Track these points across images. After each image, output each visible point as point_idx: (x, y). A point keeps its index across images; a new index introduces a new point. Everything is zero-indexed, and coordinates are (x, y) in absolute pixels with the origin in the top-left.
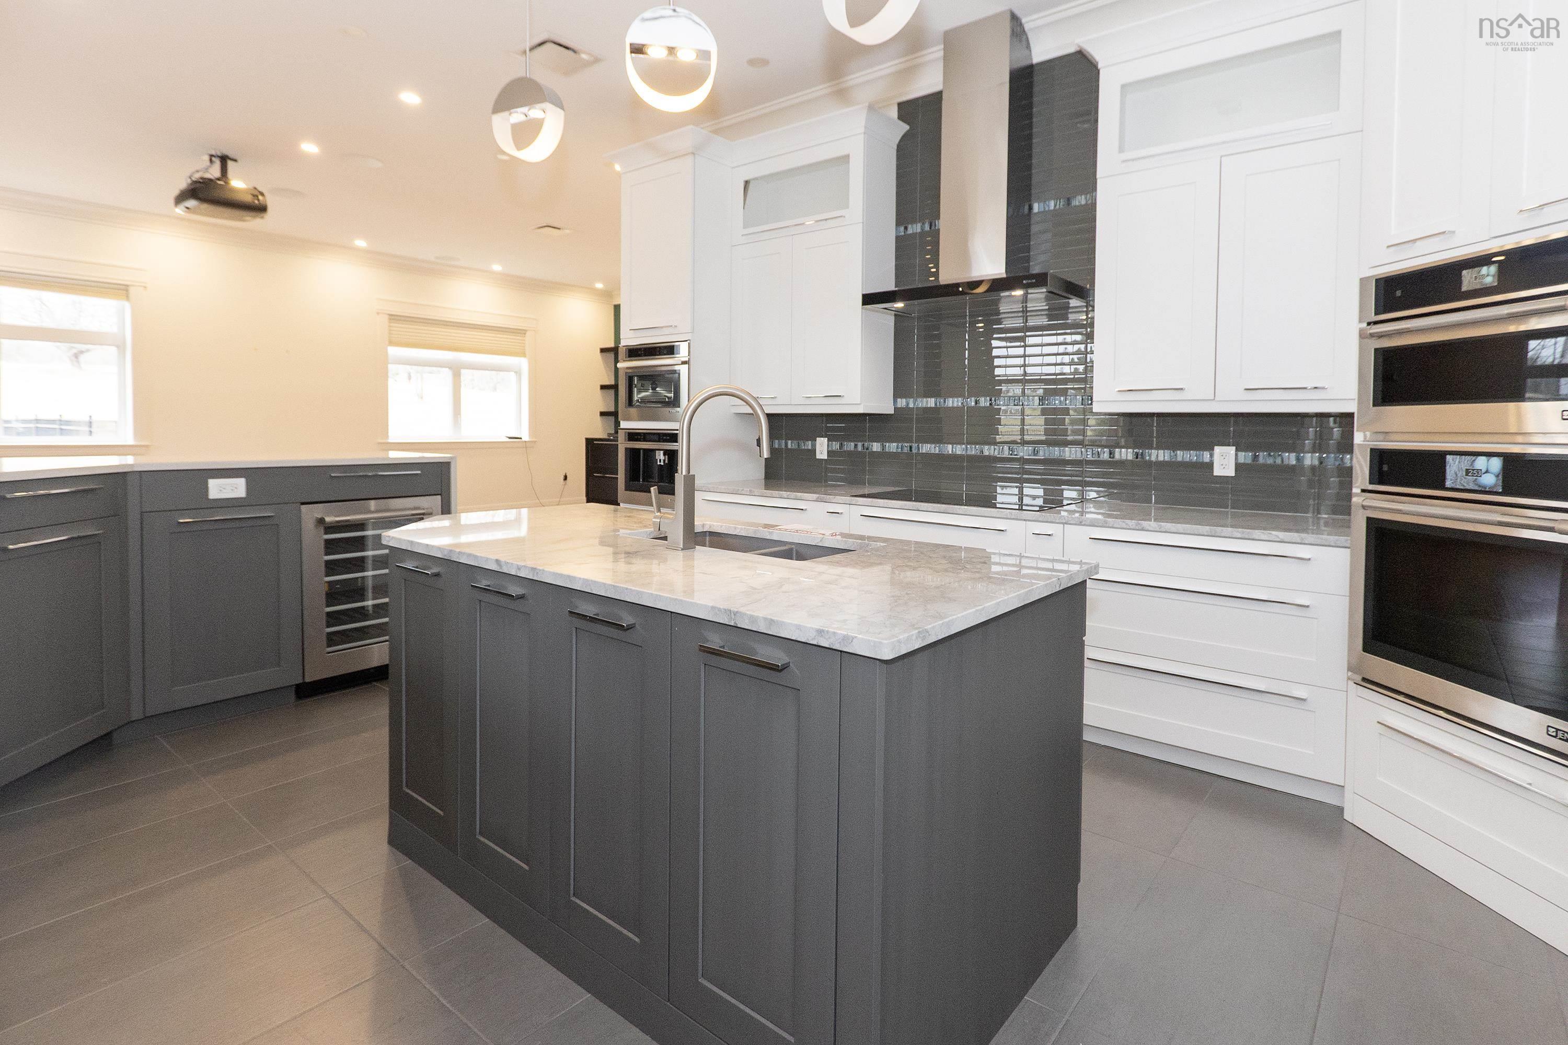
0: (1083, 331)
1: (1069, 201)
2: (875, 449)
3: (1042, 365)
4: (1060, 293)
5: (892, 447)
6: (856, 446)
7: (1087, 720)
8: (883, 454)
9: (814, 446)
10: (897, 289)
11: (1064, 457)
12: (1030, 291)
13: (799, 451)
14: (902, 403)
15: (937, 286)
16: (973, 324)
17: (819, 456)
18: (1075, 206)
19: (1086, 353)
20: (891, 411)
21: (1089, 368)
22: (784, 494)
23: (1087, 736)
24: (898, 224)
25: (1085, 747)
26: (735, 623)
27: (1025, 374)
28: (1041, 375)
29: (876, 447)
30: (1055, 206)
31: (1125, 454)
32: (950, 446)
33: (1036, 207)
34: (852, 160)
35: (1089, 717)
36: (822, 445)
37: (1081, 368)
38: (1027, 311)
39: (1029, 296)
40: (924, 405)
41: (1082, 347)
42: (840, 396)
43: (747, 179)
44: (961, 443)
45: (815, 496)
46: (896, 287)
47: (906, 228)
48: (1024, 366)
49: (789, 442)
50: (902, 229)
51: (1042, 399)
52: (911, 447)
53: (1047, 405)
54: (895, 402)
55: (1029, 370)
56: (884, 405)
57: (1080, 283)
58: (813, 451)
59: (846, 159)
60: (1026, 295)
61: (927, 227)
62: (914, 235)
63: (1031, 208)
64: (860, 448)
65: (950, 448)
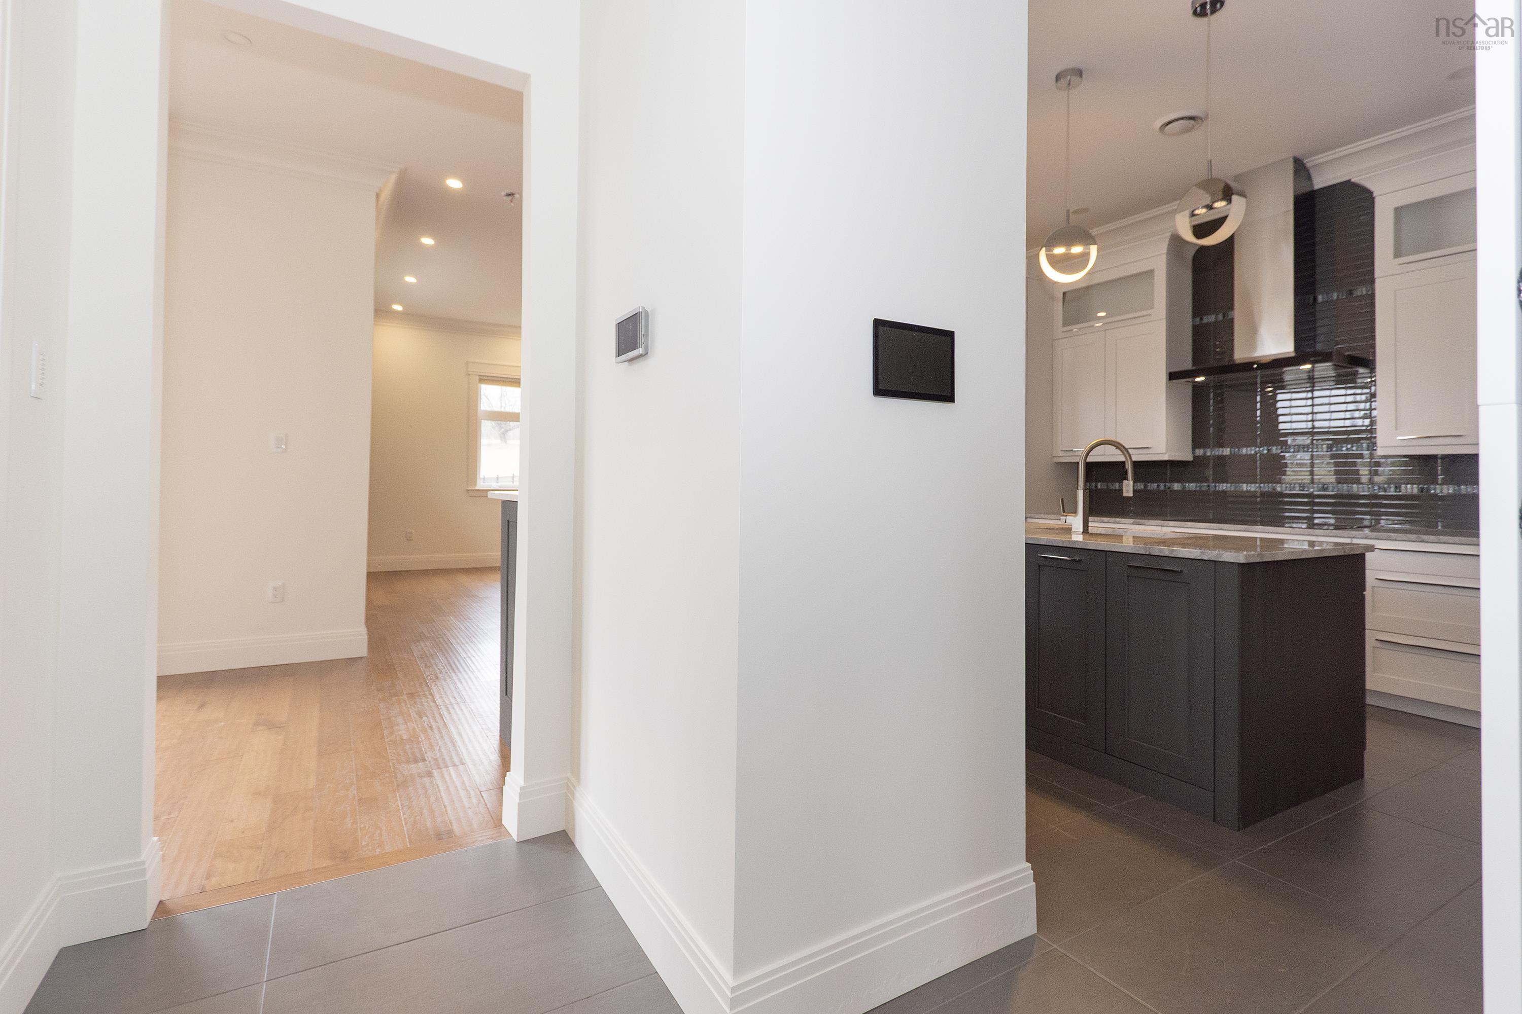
0: (1367, 391)
1: (1350, 293)
2: (1176, 488)
3: (1330, 420)
4: (1345, 365)
5: (1192, 486)
6: (1158, 486)
7: (1369, 685)
8: (1184, 492)
9: (1121, 487)
10: (1194, 368)
11: (1352, 491)
12: (1316, 365)
13: (1108, 491)
14: (1199, 452)
15: (1231, 365)
16: (1263, 389)
17: (1125, 494)
18: (1357, 296)
19: (1371, 409)
20: (1190, 458)
21: (1373, 422)
22: (1105, 519)
23: (1369, 700)
24: (1195, 315)
25: (1368, 709)
26: (1150, 553)
27: (1313, 427)
28: (1330, 427)
29: (1177, 486)
30: (1338, 297)
31: (1412, 489)
32: (1245, 485)
33: (1320, 298)
34: (1156, 274)
35: (1370, 684)
36: (1128, 485)
37: (1367, 422)
38: (1314, 379)
39: (1316, 369)
40: (1220, 453)
41: (1368, 404)
42: (1148, 448)
43: (1064, 291)
44: (1255, 483)
45: (1131, 521)
46: (1193, 366)
47: (1201, 319)
48: (1313, 421)
49: (1099, 484)
50: (1198, 319)
51: (1330, 448)
52: (1208, 486)
53: (1336, 451)
54: (1193, 452)
55: (1317, 424)
56: (1185, 454)
57: (1364, 356)
58: (1121, 491)
59: (1151, 272)
60: (1313, 367)
61: (1220, 317)
62: (1208, 324)
63: (1315, 299)
64: (1162, 488)
65: (1244, 487)
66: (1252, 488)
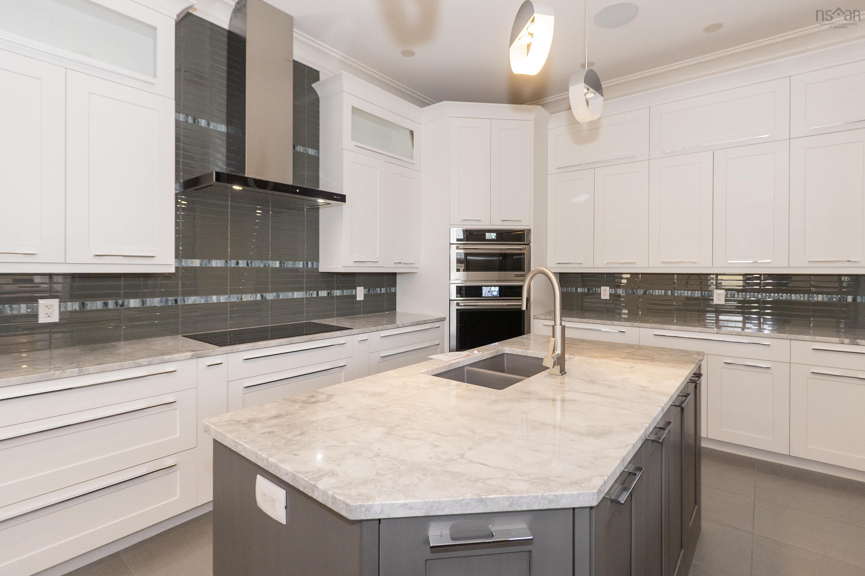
20: (175, 270)
29: (133, 303)
31: (324, 293)
40: (190, 265)
44: (225, 294)
52: (176, 301)
65: (214, 299)
66: (223, 299)
